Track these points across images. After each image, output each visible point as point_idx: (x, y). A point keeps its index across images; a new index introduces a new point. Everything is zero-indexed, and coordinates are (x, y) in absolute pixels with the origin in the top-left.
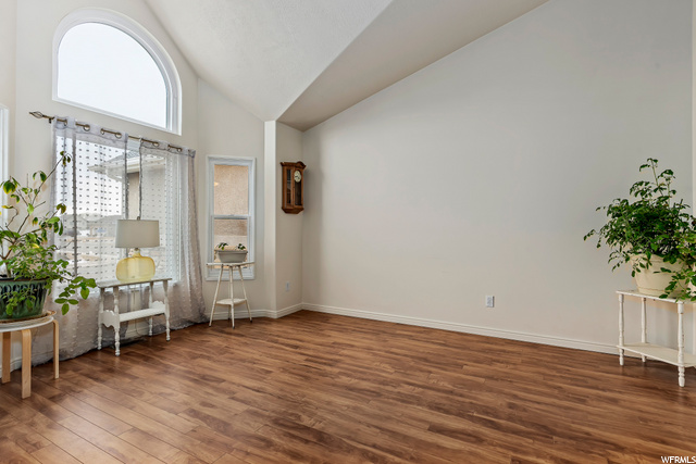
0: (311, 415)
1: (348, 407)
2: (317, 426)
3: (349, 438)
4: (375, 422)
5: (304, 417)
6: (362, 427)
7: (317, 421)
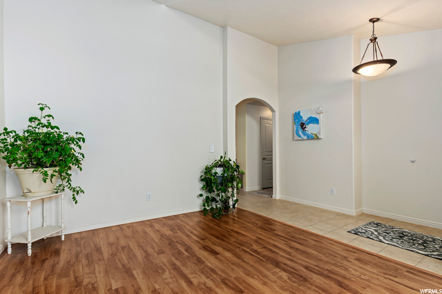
0: (280, 278)
1: (253, 277)
2: (277, 270)
3: (262, 261)
4: (243, 264)
5: (286, 278)
6: (252, 263)
7: (277, 273)
